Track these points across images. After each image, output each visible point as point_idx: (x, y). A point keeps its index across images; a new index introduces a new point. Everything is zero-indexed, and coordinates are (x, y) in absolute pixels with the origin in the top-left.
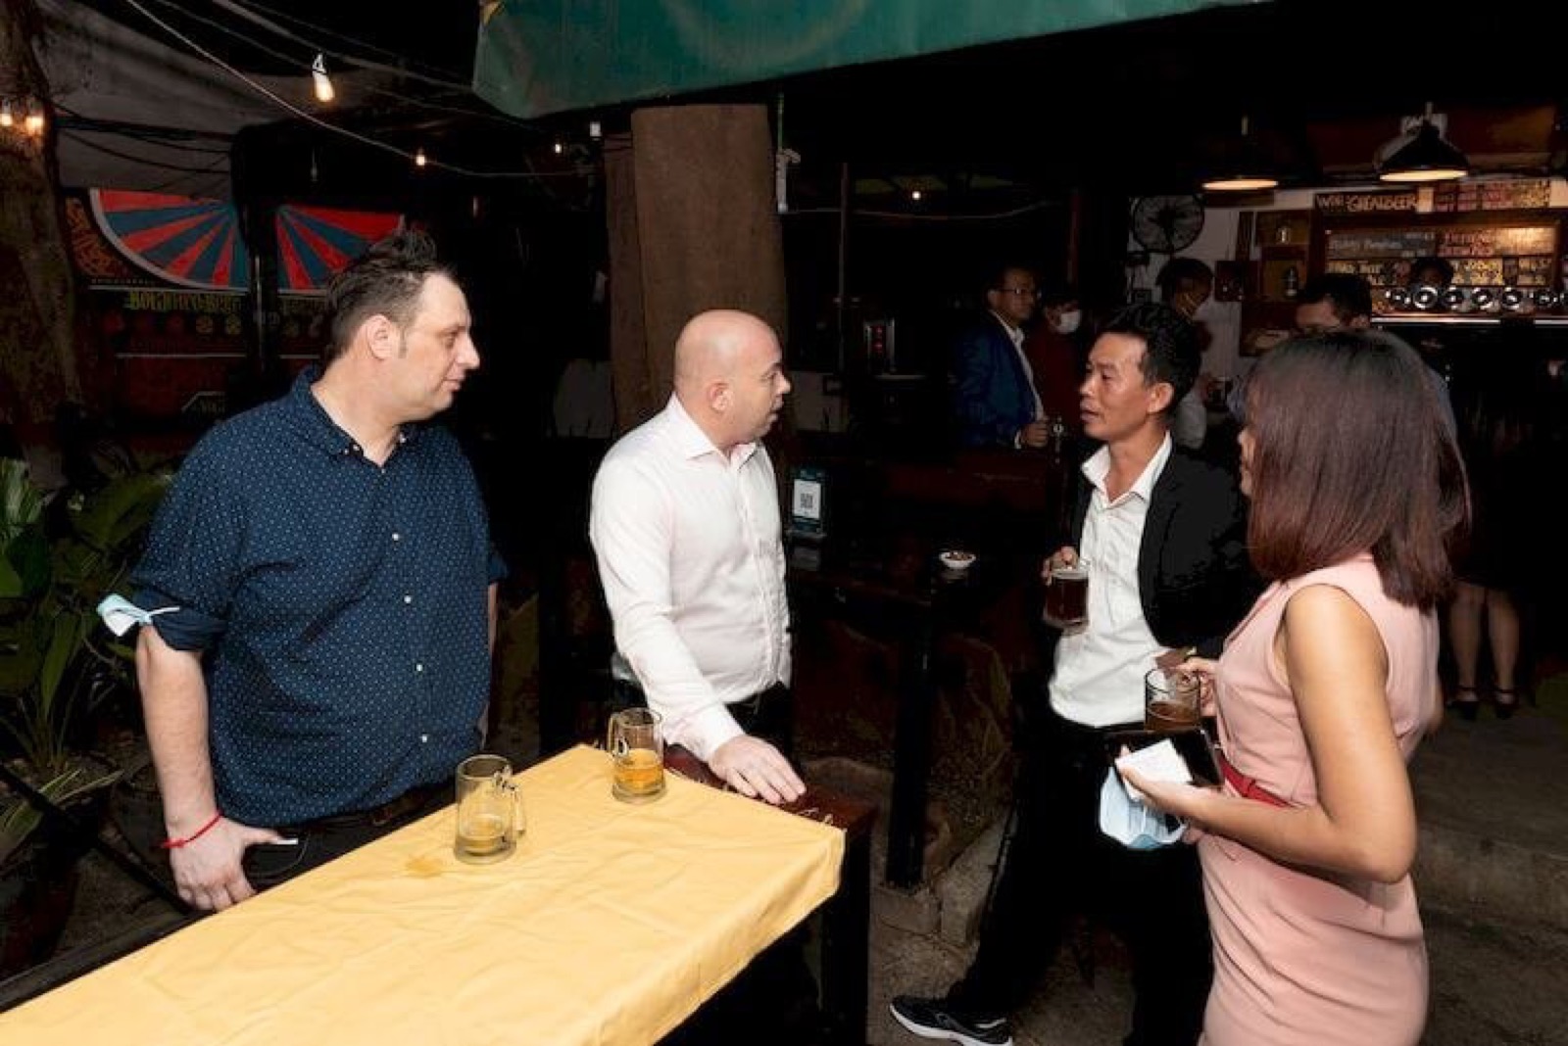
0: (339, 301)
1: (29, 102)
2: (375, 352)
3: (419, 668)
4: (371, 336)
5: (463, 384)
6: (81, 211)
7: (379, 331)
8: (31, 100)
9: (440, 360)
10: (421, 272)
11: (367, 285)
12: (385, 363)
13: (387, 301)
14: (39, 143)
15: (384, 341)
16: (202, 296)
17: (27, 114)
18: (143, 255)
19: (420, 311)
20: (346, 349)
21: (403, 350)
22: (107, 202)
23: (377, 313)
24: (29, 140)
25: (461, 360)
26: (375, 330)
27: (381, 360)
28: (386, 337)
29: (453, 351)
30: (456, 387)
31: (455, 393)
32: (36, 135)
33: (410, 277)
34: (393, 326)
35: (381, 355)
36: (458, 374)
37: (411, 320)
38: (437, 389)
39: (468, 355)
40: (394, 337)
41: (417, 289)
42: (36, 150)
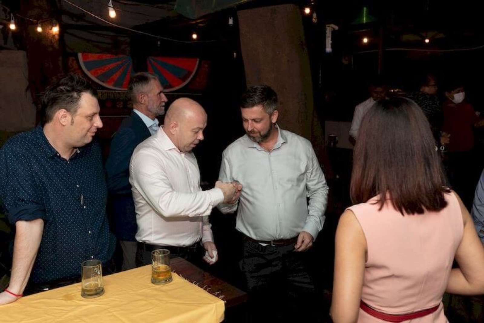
0: (48, 102)
1: (53, 22)
2: (62, 123)
3: (90, 232)
4: (60, 117)
5: (96, 133)
6: (75, 62)
7: (63, 115)
8: (54, 21)
9: (87, 125)
10: (80, 92)
11: (59, 97)
12: (65, 127)
13: (66, 104)
14: (57, 37)
15: (65, 119)
16: (119, 93)
17: (53, 26)
18: (97, 78)
19: (79, 108)
20: (51, 121)
21: (72, 123)
22: (84, 58)
23: (62, 108)
24: (54, 36)
25: (95, 125)
26: (61, 115)
27: (64, 125)
28: (66, 117)
29: (92, 122)
30: (94, 134)
31: (93, 137)
32: (56, 34)
33: (75, 95)
34: (68, 113)
35: (64, 124)
36: (94, 130)
37: (76, 111)
38: (86, 135)
39: (98, 122)
40: (69, 118)
41: (78, 99)
42: (56, 40)
